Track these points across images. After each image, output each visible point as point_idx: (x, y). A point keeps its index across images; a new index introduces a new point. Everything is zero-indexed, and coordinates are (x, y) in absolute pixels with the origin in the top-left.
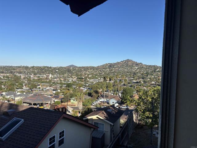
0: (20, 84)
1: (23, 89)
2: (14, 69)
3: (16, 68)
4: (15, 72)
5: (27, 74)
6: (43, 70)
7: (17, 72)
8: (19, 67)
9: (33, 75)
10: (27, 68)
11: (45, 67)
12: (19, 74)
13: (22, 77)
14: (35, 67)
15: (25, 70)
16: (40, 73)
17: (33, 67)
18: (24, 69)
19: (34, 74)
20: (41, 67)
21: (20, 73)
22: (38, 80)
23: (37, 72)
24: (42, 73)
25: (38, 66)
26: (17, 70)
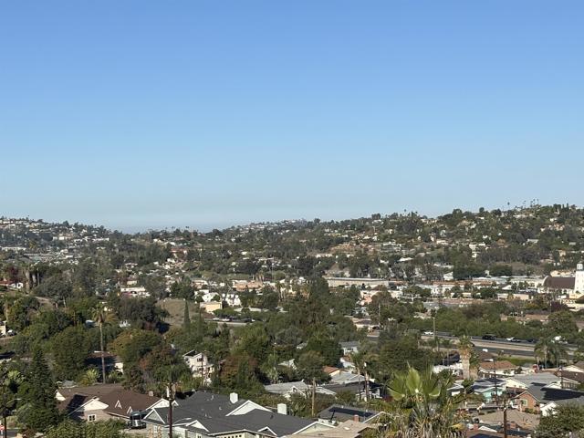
0: (315, 346)
1: (326, 379)
2: (326, 244)
3: (336, 233)
4: (328, 264)
5: (410, 270)
6: (526, 235)
7: (345, 263)
8: (360, 226)
9: (448, 277)
10: (408, 227)
11: (546, 212)
12: (353, 276)
13: (367, 297)
14: (470, 216)
15: (396, 246)
16: (501, 263)
17: (452, 220)
18: (386, 238)
19: (460, 275)
20: (512, 213)
21: (362, 266)
22: (471, 313)
23: (484, 257)
24: (516, 266)
25: (489, 209)
26: (346, 245)
